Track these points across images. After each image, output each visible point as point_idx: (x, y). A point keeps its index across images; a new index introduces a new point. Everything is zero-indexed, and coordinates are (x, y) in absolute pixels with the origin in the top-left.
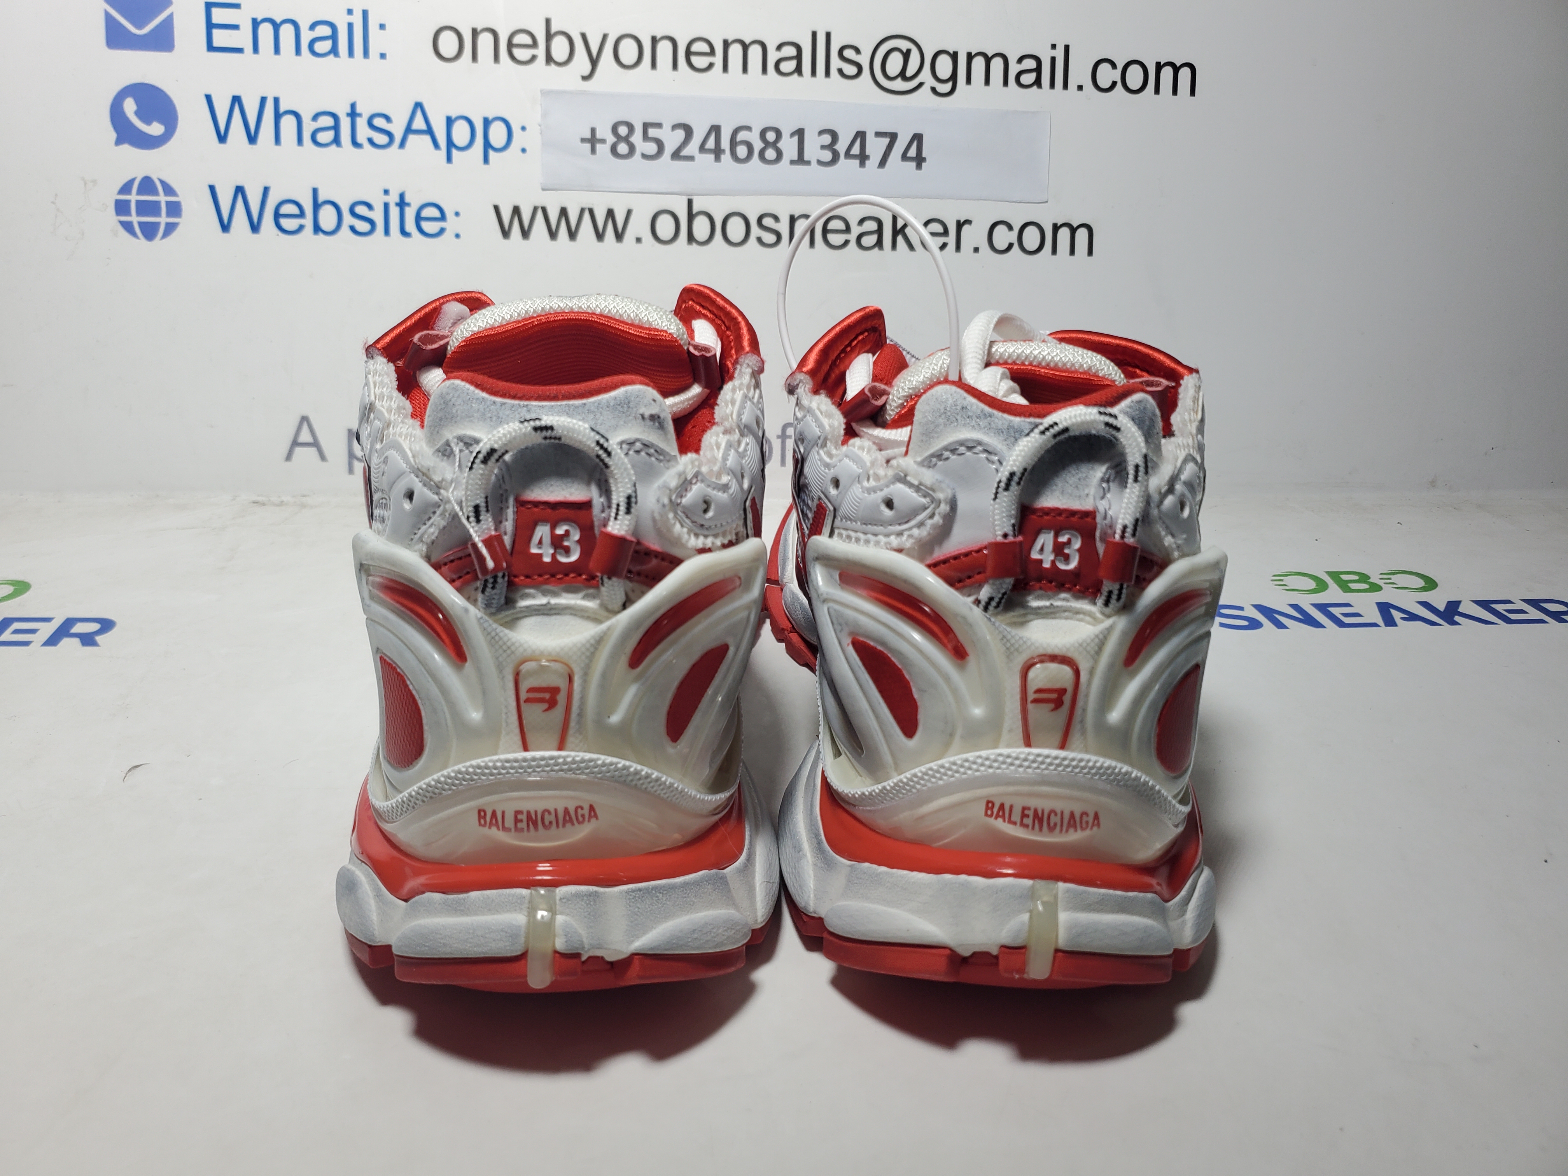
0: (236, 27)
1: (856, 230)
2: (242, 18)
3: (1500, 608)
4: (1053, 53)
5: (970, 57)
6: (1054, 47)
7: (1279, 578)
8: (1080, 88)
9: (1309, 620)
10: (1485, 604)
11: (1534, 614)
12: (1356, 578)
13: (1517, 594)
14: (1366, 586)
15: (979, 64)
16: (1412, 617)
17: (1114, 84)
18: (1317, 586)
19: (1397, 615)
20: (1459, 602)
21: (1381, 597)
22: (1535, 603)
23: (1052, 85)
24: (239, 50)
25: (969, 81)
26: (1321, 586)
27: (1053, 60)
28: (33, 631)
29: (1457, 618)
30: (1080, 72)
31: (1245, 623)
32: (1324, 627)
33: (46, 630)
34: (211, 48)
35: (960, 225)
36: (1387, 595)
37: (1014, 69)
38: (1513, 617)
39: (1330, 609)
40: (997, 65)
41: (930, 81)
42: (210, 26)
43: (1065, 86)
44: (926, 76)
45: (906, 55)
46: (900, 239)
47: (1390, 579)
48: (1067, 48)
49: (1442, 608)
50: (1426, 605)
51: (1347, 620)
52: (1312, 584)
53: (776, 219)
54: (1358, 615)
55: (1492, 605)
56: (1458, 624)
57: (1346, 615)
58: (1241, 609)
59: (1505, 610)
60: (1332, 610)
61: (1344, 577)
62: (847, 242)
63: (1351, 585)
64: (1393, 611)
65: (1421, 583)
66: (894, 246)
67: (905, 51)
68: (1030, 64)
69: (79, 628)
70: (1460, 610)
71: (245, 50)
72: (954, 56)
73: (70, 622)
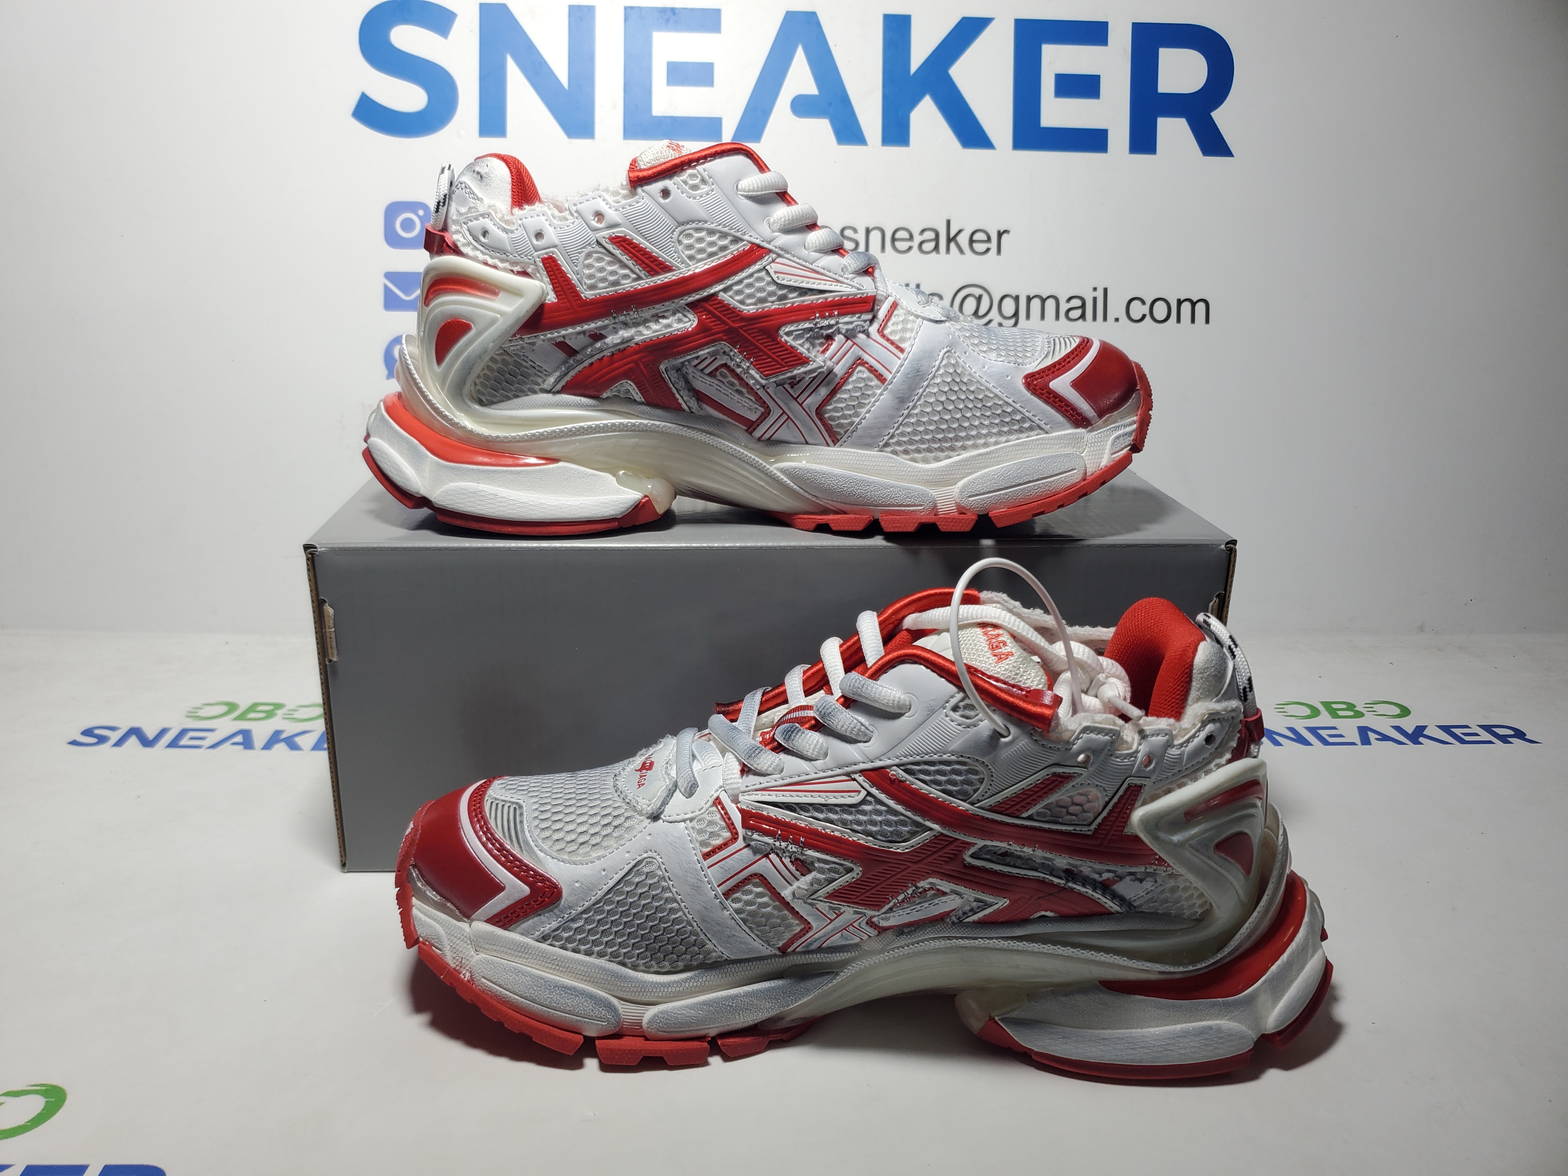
3: (1458, 731)
4: (1095, 294)
5: (1029, 299)
6: (1095, 289)
7: (1280, 706)
8: (1117, 320)
9: (1301, 740)
10: (1446, 729)
11: (1485, 736)
12: (1344, 706)
13: (1474, 722)
14: (1352, 713)
15: (1036, 304)
16: (1385, 738)
17: (1144, 316)
18: (1312, 712)
19: (1372, 736)
20: (1426, 727)
21: (1361, 722)
22: (1488, 728)
23: (1095, 318)
25: (1028, 317)
26: (1315, 712)
27: (1095, 299)
29: (1422, 740)
30: (1116, 307)
36: (1368, 721)
37: (1064, 307)
38: (1468, 738)
39: (1319, 731)
40: (1050, 304)
41: (997, 319)
43: (1105, 319)
44: (994, 314)
45: (979, 299)
47: (1372, 707)
48: (1106, 290)
49: (1410, 731)
50: (1398, 729)
51: (1332, 740)
52: (1307, 711)
54: (1341, 736)
55: (1452, 729)
56: (1421, 744)
57: (1331, 736)
59: (1461, 733)
60: (1321, 732)
61: (1334, 706)
63: (1338, 712)
64: (1369, 733)
65: (1397, 711)
67: (977, 296)
68: (1077, 303)
70: (1425, 733)
72: (1017, 299)
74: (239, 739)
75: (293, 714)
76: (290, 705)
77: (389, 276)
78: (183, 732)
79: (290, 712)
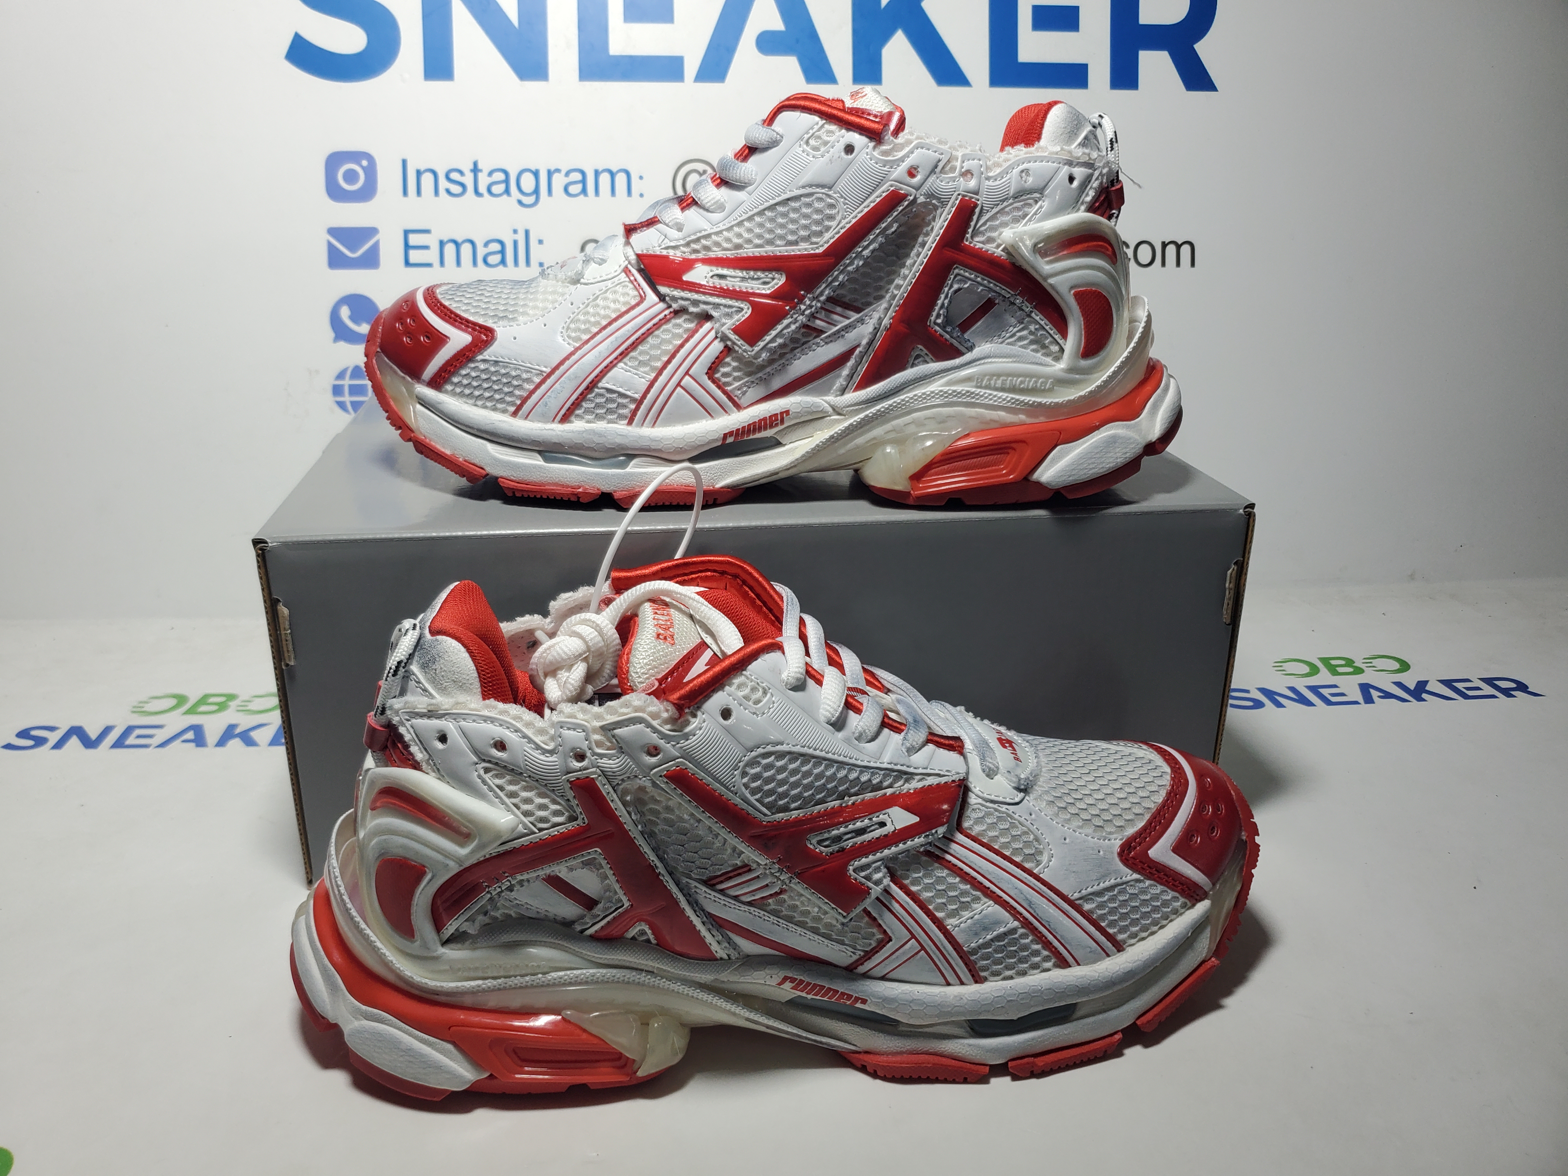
0: (426, 247)
2: (431, 240)
3: (1460, 686)
7: (1279, 665)
9: (1303, 700)
10: (1448, 683)
11: (1488, 690)
12: (1343, 662)
13: (1475, 675)
14: (1351, 670)
16: (1387, 695)
18: (1311, 670)
19: (1375, 694)
20: (1427, 681)
21: (1362, 678)
22: (1489, 681)
24: (429, 265)
26: (1314, 670)
29: (1424, 696)
31: (1250, 704)
32: (1314, 705)
34: (407, 263)
36: (1368, 677)
38: (1470, 693)
39: (1319, 690)
42: (407, 247)
47: (1371, 663)
49: (1412, 687)
50: (1399, 685)
51: (1335, 699)
52: (1306, 669)
54: (1342, 695)
55: (1454, 684)
56: (1424, 700)
57: (1333, 695)
58: (1247, 691)
59: (1465, 688)
60: (1322, 691)
61: (1333, 662)
64: (1372, 691)
65: (1397, 666)
70: (1427, 688)
71: (434, 265)
74: (190, 735)
75: (246, 706)
76: (244, 696)
77: (332, 231)
78: (129, 730)
79: (243, 704)
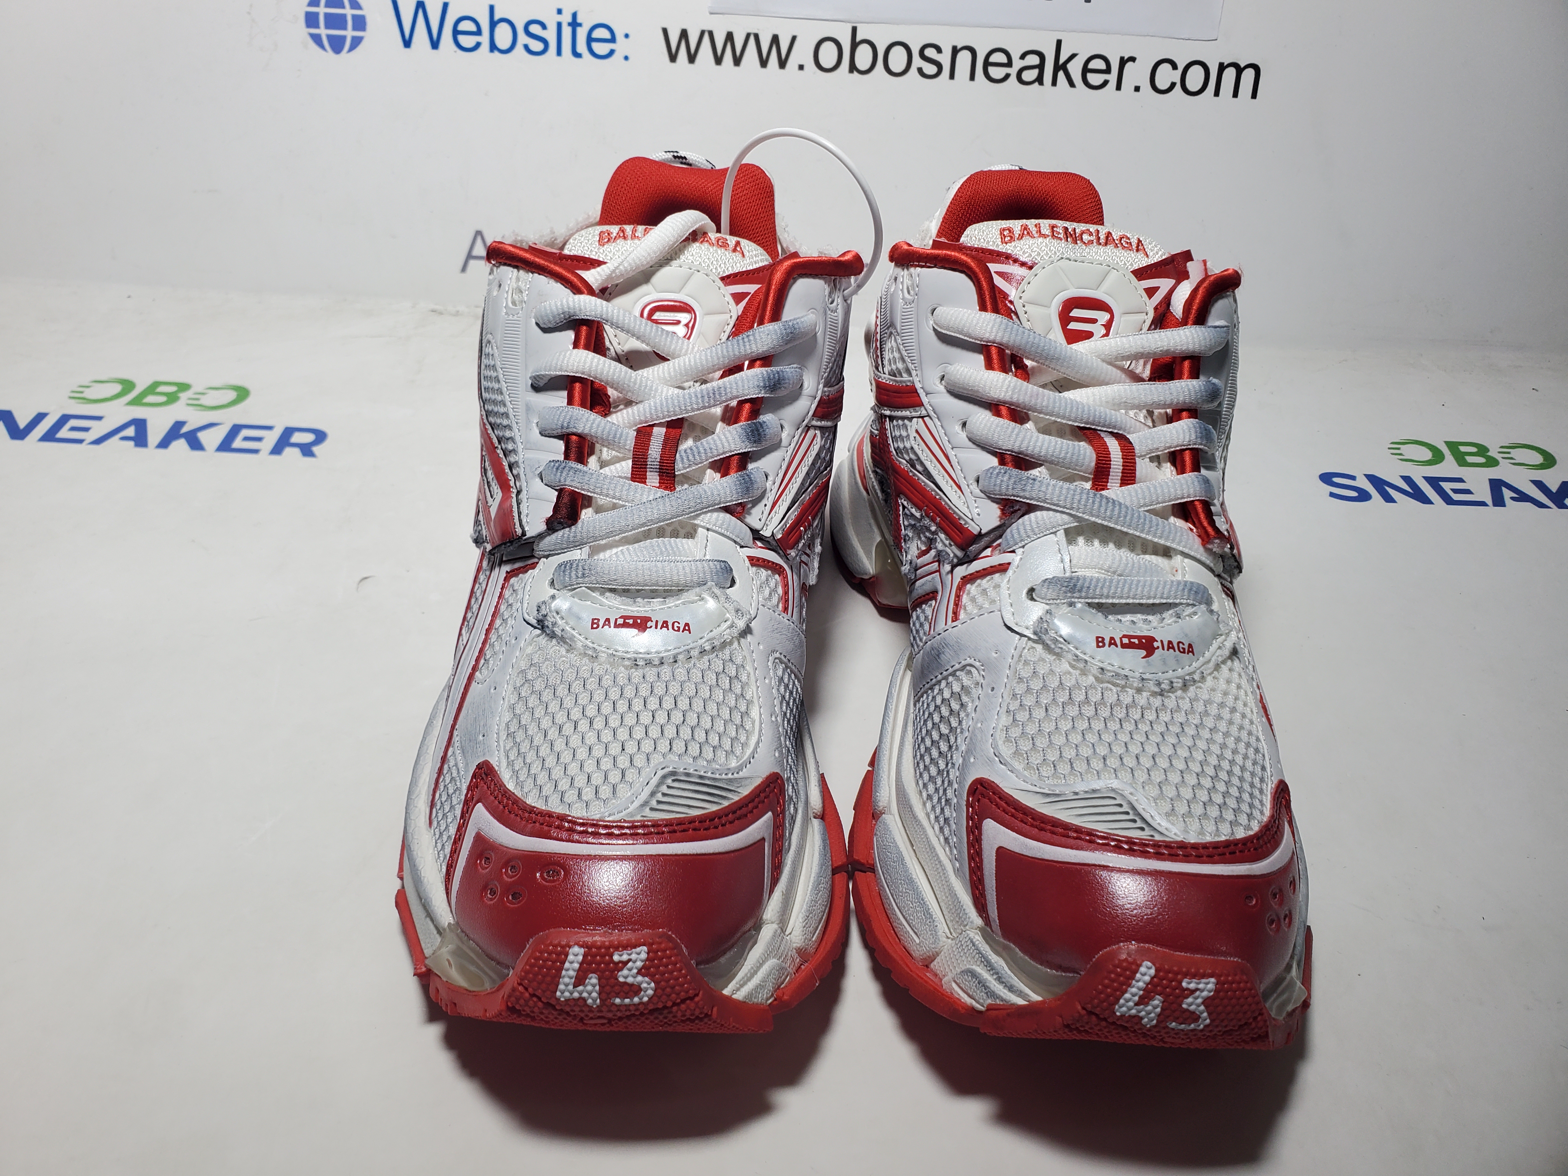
1: (1018, 64)
7: (1395, 447)
9: (1417, 494)
12: (1474, 450)
16: (1522, 497)
18: (1433, 456)
19: (1507, 494)
21: (1495, 473)
26: (1438, 457)
28: (259, 439)
31: (1355, 494)
32: (1431, 502)
33: (271, 438)
35: (1123, 62)
36: (1502, 472)
39: (1440, 483)
46: (1061, 74)
47: (1509, 453)
49: (1554, 489)
50: (1538, 485)
51: (1456, 497)
52: (1428, 455)
53: (939, 50)
54: (1468, 492)
57: (1456, 491)
58: (1355, 478)
60: (1444, 484)
61: (1462, 449)
62: (1007, 76)
63: (1467, 458)
64: (1504, 490)
65: (1540, 460)
66: (1054, 83)
69: (297, 438)
73: (289, 432)
74: (131, 432)
75: (199, 399)
76: (198, 387)
78: (64, 419)
79: (196, 396)
